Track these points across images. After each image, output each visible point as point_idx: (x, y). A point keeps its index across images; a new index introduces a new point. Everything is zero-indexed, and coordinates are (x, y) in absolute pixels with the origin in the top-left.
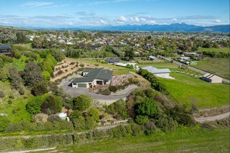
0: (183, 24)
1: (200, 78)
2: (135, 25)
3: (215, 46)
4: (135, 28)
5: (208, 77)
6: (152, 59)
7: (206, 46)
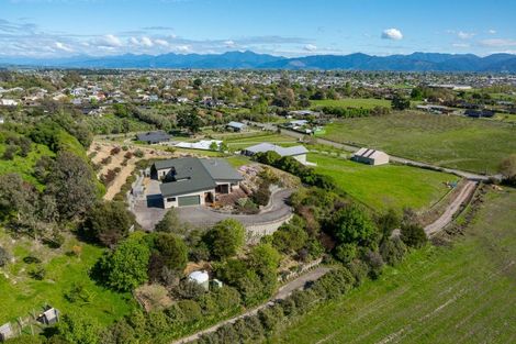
0: (249, 53)
1: (352, 159)
2: (144, 55)
3: (331, 96)
4: (146, 60)
5: (365, 156)
6: (237, 130)
7: (318, 97)
